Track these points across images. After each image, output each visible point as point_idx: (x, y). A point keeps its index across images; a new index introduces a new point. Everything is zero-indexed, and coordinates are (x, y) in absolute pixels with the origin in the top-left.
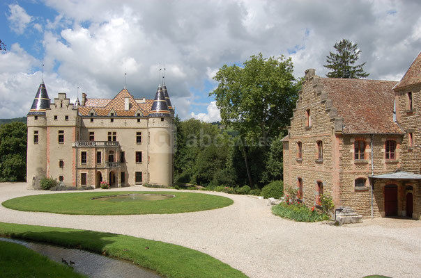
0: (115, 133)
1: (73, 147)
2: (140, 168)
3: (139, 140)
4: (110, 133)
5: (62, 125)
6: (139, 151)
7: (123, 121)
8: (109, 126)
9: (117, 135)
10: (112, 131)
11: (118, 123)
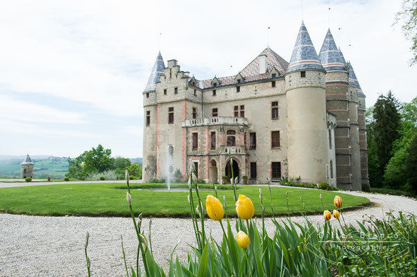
0: (242, 107)
1: (183, 127)
2: (277, 156)
3: (275, 114)
4: (236, 108)
5: (171, 100)
6: (276, 129)
7: (251, 88)
8: (235, 98)
9: (245, 110)
10: (239, 104)
11: (246, 91)
